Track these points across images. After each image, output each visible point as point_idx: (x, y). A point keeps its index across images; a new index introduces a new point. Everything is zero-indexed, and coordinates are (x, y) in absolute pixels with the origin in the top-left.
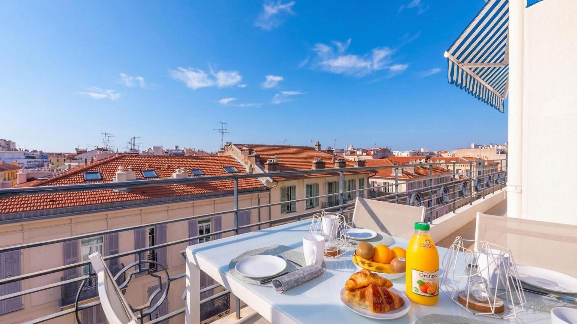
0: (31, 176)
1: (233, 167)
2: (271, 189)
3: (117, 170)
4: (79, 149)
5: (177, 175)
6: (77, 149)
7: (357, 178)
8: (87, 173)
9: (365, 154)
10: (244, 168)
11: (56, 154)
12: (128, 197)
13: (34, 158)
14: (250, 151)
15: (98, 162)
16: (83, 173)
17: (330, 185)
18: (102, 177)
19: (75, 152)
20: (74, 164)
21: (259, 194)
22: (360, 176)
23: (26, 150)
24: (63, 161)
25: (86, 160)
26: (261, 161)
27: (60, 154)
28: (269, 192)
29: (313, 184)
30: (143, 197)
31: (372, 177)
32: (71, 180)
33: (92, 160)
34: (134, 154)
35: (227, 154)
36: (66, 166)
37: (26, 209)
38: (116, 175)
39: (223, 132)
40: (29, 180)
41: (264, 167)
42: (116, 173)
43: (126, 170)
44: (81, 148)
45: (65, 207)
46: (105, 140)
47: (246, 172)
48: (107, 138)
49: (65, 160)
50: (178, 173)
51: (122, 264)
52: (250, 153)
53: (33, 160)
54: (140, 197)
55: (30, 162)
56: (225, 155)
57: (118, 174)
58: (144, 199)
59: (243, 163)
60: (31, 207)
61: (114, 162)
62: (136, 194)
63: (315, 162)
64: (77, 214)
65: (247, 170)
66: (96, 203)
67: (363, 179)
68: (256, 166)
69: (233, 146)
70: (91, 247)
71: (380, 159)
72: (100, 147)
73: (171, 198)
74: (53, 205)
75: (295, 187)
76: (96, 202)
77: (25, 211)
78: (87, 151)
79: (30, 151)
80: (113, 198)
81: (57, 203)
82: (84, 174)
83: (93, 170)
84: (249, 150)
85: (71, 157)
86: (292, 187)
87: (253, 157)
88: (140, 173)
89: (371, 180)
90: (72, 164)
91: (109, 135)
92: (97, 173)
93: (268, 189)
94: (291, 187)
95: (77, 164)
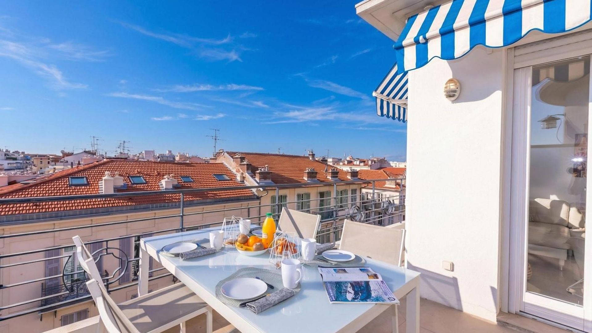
0: (13, 180)
1: (224, 175)
2: (261, 198)
3: (104, 175)
4: (65, 151)
5: (166, 182)
6: (62, 152)
7: (350, 188)
8: (72, 178)
9: (362, 164)
10: (235, 176)
11: (40, 156)
12: (114, 203)
13: (15, 159)
14: (242, 159)
15: (86, 166)
16: (68, 178)
17: (322, 194)
18: (88, 182)
19: (61, 155)
20: (59, 167)
21: (249, 202)
22: (354, 187)
23: (7, 151)
24: (47, 163)
25: (72, 163)
26: (252, 170)
27: (44, 156)
28: (259, 201)
29: (305, 193)
30: (130, 204)
31: (365, 188)
32: (55, 184)
33: (79, 164)
34: (123, 159)
35: (218, 161)
36: (50, 170)
37: (8, 213)
38: (102, 180)
39: (216, 139)
40: (10, 183)
41: (255, 175)
42: (104, 178)
43: (113, 176)
44: (67, 151)
45: (42, 212)
46: (93, 143)
47: (237, 180)
48: (96, 141)
49: (49, 163)
50: (166, 180)
51: (106, 270)
52: (242, 161)
53: (15, 162)
54: (126, 203)
55: (11, 164)
56: (217, 162)
57: (104, 180)
58: (131, 205)
59: (234, 171)
60: (13, 211)
61: (101, 166)
62: (123, 200)
63: (307, 171)
64: (61, 219)
65: (239, 178)
66: (81, 209)
67: (356, 190)
68: (247, 174)
69: (226, 154)
70: (74, 253)
71: (376, 169)
72: (87, 150)
73: (159, 205)
74: (36, 209)
75: (286, 197)
76: (76, 208)
77: (7, 215)
78: (74, 153)
79: (11, 152)
80: (99, 204)
81: (40, 208)
82: (70, 179)
83: (80, 175)
84: (240, 158)
85: (56, 160)
86: (283, 197)
87: (244, 165)
88: (128, 179)
89: (364, 191)
90: (56, 167)
91: (98, 139)
92: (83, 178)
93: (258, 198)
94: (281, 196)
95: (62, 167)
